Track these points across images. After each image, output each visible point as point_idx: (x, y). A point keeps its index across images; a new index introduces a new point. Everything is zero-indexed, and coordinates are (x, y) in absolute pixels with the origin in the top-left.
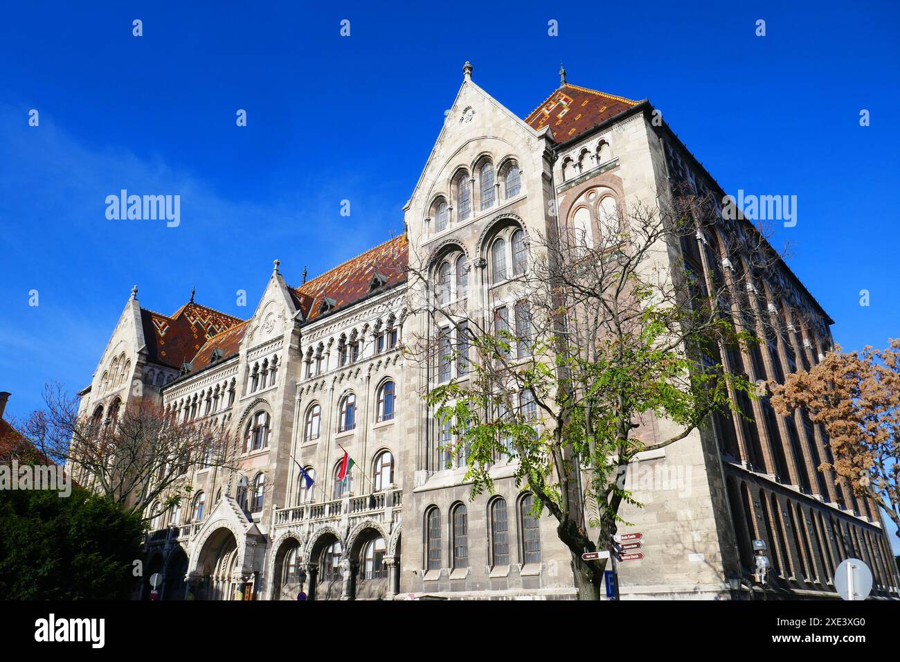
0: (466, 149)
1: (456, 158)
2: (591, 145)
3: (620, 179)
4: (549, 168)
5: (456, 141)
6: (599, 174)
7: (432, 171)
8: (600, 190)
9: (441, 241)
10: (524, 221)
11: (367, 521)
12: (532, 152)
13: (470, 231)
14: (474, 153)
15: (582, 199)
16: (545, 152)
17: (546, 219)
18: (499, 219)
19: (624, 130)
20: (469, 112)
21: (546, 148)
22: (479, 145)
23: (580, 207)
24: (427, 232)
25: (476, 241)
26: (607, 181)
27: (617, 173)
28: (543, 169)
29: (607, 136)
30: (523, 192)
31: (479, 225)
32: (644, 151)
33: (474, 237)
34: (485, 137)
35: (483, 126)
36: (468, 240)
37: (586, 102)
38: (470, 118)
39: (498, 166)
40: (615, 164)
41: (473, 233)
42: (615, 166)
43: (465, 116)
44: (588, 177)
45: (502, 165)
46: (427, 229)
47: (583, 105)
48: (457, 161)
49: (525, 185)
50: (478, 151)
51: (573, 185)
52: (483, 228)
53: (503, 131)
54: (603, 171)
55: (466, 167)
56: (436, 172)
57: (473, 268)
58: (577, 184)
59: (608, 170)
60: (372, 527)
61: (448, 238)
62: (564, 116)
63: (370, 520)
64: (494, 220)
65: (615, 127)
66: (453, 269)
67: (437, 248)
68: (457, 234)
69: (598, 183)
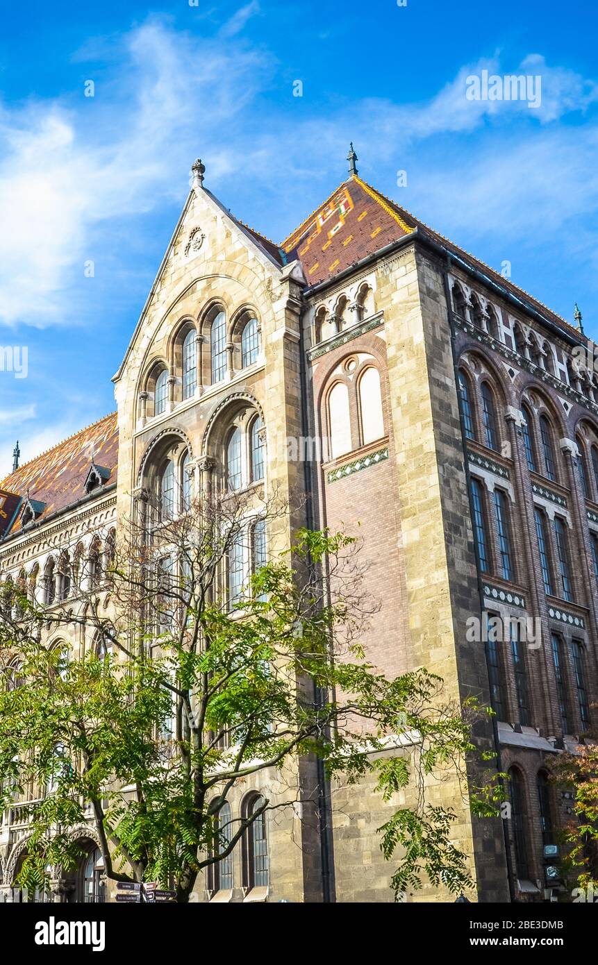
0: (193, 293)
1: (180, 306)
2: (351, 291)
3: (384, 344)
4: (296, 326)
5: (180, 279)
6: (360, 334)
7: (149, 323)
8: (362, 358)
9: (159, 430)
10: (261, 403)
11: (80, 829)
12: (273, 301)
13: (194, 417)
14: (204, 298)
15: (339, 371)
16: (289, 302)
17: (287, 402)
18: (231, 400)
19: (391, 271)
20: (198, 235)
21: (291, 296)
22: (209, 286)
23: (336, 383)
24: (142, 415)
25: (202, 432)
26: (369, 345)
27: (381, 335)
28: (284, 328)
29: (371, 279)
30: (260, 360)
31: (206, 407)
32: (415, 303)
33: (199, 426)
34: (215, 276)
35: (213, 259)
36: (192, 429)
37: (365, 213)
38: (198, 245)
39: (231, 319)
40: (378, 322)
41: (199, 419)
42: (379, 325)
43: (192, 242)
44: (345, 339)
45: (238, 318)
46: (143, 410)
47: (360, 219)
48: (182, 309)
49: (264, 350)
50: (207, 296)
51: (328, 349)
52: (210, 413)
53: (238, 268)
54: (364, 330)
55: (192, 319)
56: (155, 325)
57: (197, 472)
58: (333, 349)
59: (369, 329)
60: (87, 835)
61: (167, 426)
62: (336, 234)
63: (83, 826)
64: (224, 401)
65: (380, 266)
66: (177, 470)
67: (155, 440)
68: (178, 419)
69: (358, 349)
